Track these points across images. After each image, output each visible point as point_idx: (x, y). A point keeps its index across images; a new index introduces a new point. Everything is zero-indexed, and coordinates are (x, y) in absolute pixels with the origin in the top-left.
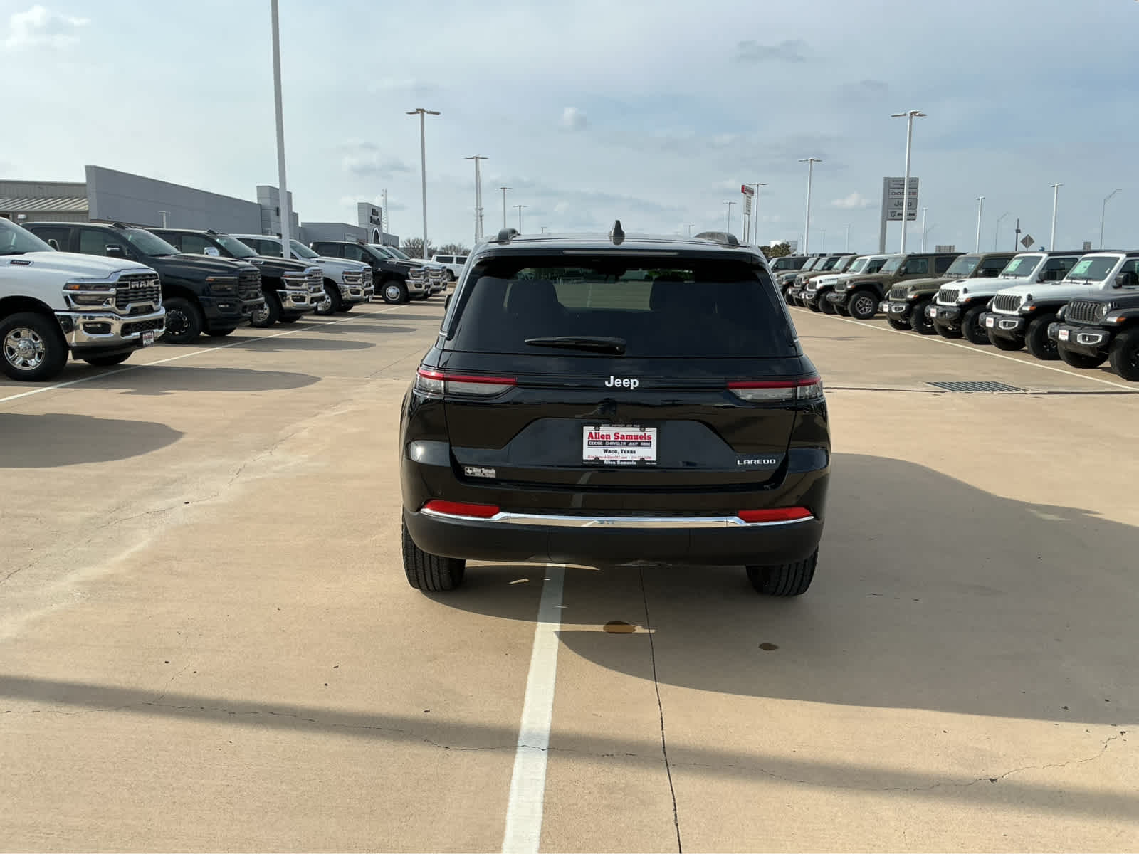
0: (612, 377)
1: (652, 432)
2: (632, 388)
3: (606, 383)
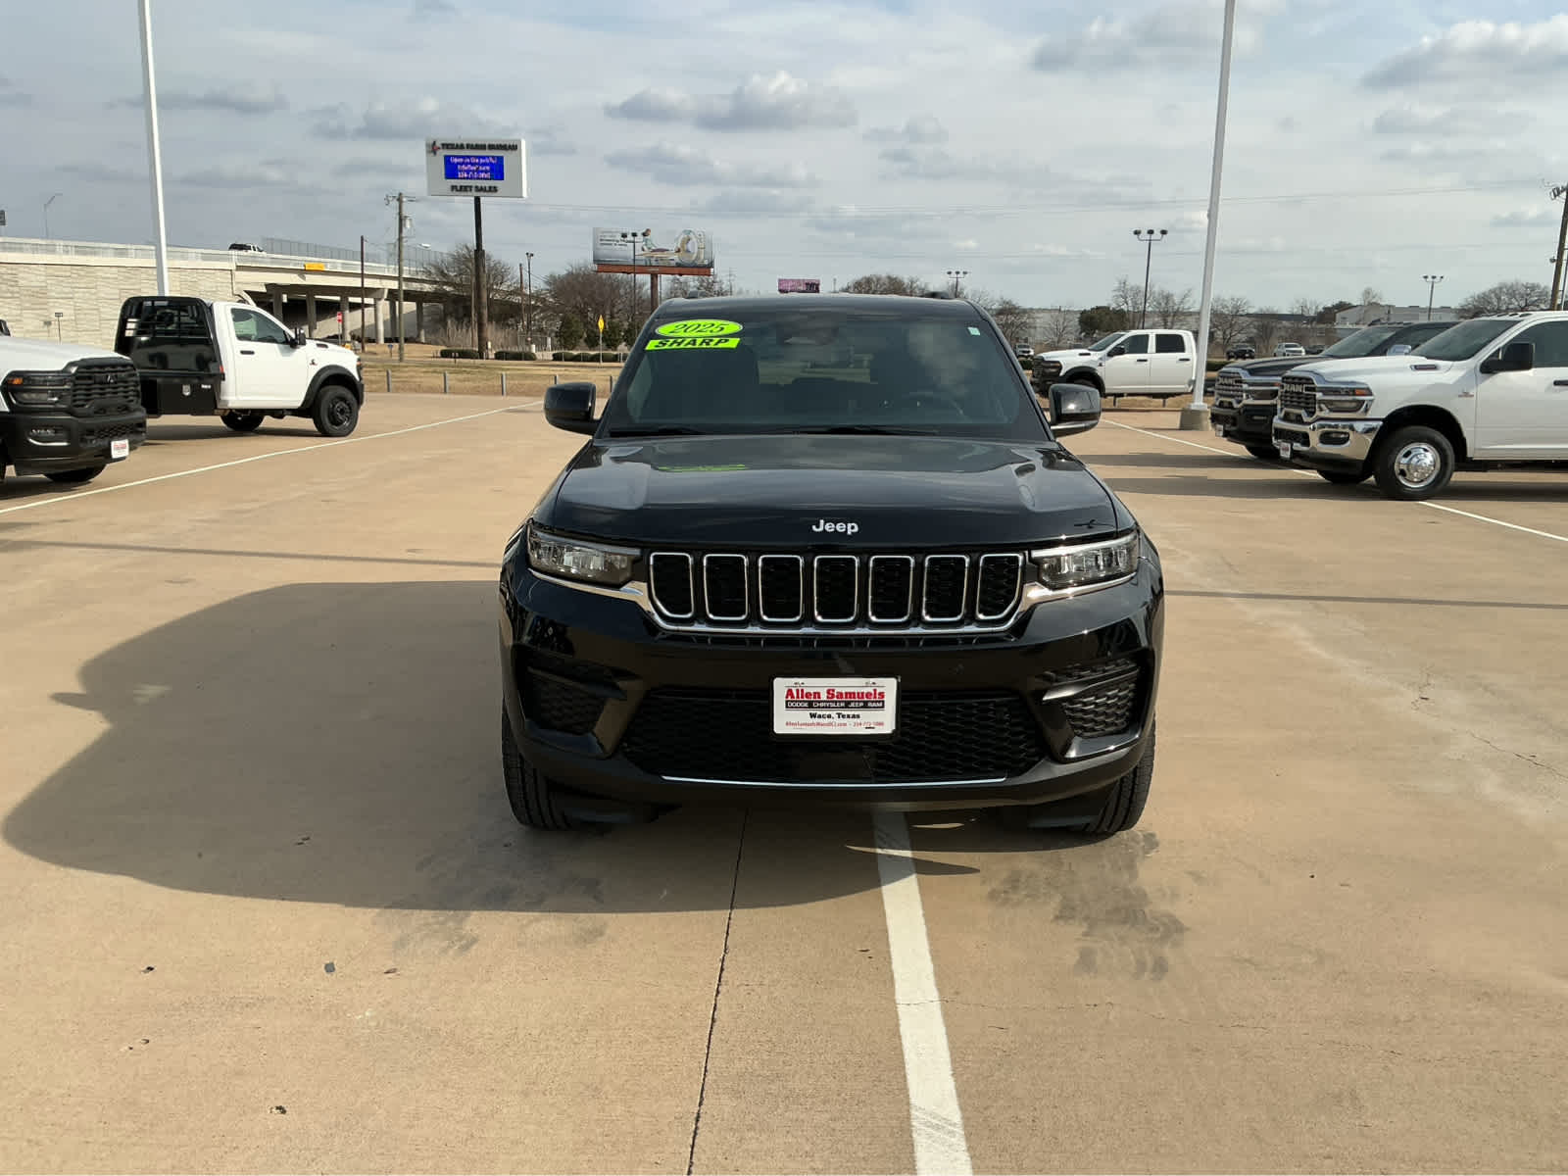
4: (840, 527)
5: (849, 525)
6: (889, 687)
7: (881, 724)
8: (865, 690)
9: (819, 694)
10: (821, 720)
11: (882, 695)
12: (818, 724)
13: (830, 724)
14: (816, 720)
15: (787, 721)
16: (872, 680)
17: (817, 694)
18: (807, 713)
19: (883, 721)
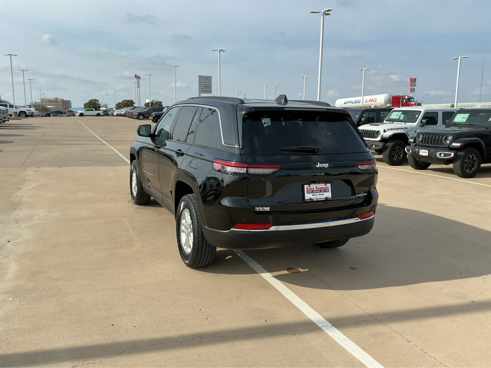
0: (319, 163)
1: (329, 185)
2: (326, 167)
3: (317, 166)
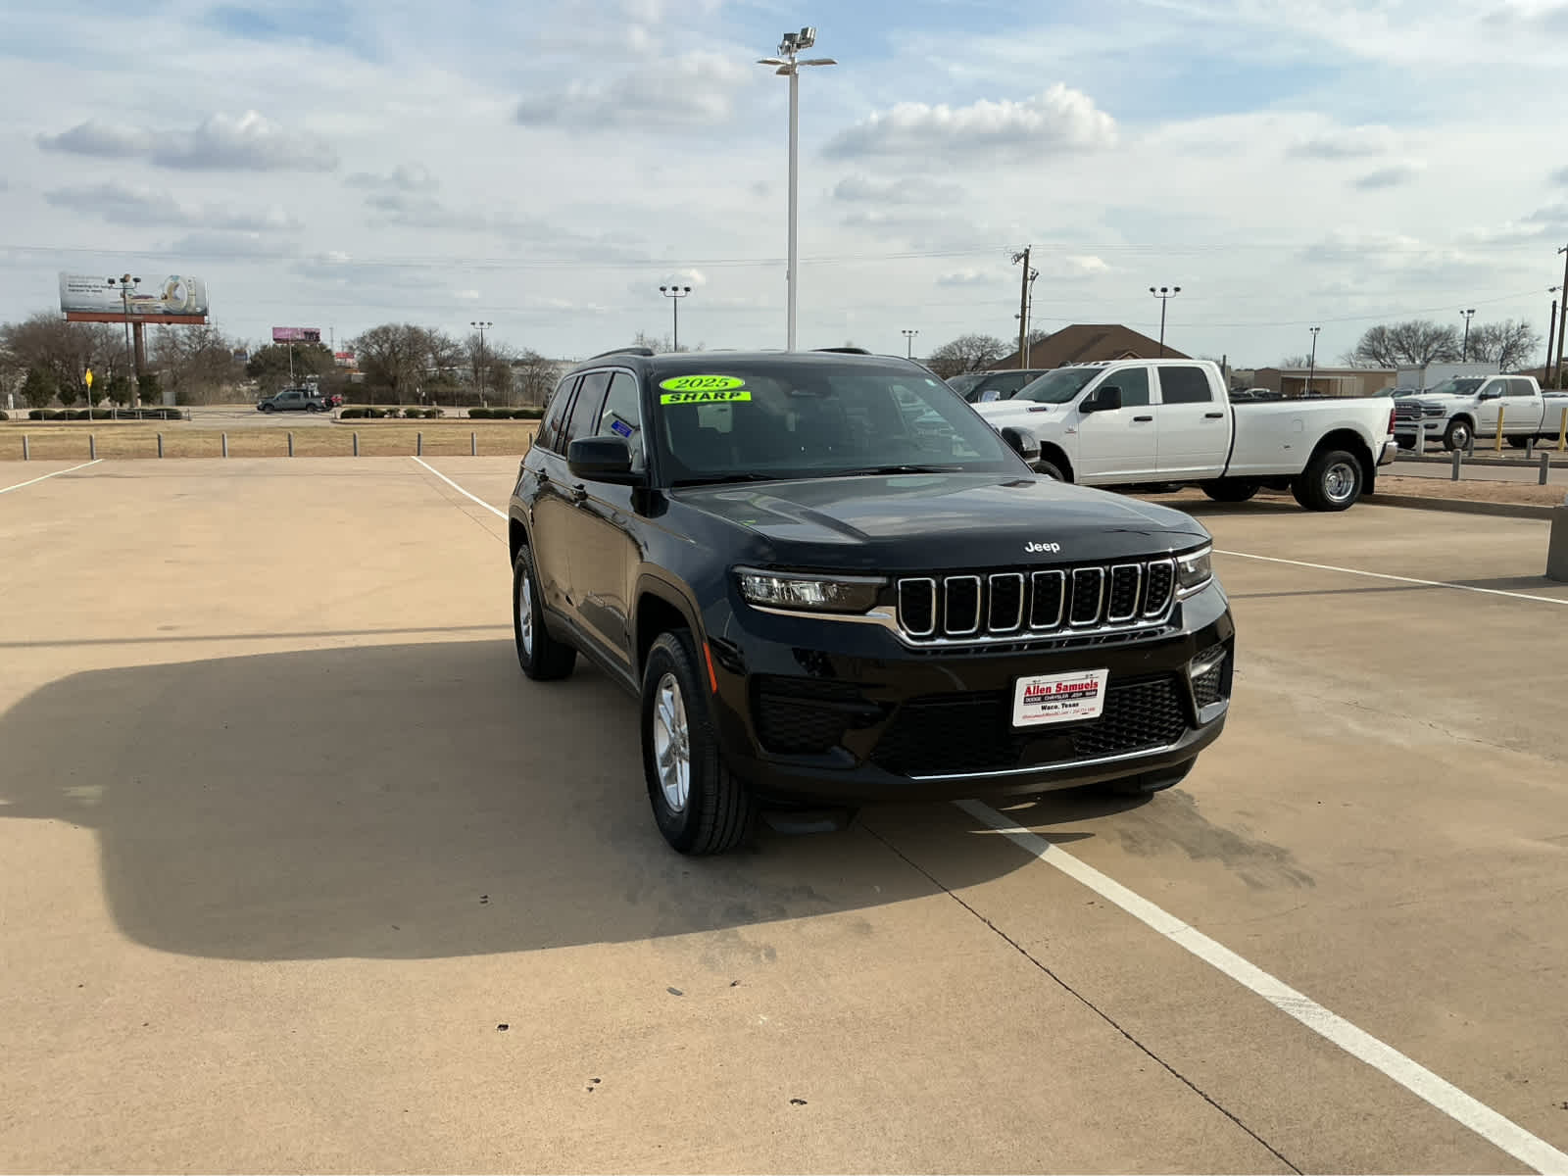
4: (1046, 547)
5: (1052, 545)
6: (1101, 676)
7: (1093, 709)
8: (1085, 682)
9: (1050, 688)
10: (1050, 711)
11: (1096, 684)
12: (1047, 715)
13: (1056, 714)
14: (1047, 711)
15: (1025, 715)
16: (1091, 672)
17: (1049, 689)
18: (1040, 706)
19: (1093, 708)
